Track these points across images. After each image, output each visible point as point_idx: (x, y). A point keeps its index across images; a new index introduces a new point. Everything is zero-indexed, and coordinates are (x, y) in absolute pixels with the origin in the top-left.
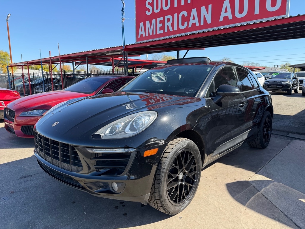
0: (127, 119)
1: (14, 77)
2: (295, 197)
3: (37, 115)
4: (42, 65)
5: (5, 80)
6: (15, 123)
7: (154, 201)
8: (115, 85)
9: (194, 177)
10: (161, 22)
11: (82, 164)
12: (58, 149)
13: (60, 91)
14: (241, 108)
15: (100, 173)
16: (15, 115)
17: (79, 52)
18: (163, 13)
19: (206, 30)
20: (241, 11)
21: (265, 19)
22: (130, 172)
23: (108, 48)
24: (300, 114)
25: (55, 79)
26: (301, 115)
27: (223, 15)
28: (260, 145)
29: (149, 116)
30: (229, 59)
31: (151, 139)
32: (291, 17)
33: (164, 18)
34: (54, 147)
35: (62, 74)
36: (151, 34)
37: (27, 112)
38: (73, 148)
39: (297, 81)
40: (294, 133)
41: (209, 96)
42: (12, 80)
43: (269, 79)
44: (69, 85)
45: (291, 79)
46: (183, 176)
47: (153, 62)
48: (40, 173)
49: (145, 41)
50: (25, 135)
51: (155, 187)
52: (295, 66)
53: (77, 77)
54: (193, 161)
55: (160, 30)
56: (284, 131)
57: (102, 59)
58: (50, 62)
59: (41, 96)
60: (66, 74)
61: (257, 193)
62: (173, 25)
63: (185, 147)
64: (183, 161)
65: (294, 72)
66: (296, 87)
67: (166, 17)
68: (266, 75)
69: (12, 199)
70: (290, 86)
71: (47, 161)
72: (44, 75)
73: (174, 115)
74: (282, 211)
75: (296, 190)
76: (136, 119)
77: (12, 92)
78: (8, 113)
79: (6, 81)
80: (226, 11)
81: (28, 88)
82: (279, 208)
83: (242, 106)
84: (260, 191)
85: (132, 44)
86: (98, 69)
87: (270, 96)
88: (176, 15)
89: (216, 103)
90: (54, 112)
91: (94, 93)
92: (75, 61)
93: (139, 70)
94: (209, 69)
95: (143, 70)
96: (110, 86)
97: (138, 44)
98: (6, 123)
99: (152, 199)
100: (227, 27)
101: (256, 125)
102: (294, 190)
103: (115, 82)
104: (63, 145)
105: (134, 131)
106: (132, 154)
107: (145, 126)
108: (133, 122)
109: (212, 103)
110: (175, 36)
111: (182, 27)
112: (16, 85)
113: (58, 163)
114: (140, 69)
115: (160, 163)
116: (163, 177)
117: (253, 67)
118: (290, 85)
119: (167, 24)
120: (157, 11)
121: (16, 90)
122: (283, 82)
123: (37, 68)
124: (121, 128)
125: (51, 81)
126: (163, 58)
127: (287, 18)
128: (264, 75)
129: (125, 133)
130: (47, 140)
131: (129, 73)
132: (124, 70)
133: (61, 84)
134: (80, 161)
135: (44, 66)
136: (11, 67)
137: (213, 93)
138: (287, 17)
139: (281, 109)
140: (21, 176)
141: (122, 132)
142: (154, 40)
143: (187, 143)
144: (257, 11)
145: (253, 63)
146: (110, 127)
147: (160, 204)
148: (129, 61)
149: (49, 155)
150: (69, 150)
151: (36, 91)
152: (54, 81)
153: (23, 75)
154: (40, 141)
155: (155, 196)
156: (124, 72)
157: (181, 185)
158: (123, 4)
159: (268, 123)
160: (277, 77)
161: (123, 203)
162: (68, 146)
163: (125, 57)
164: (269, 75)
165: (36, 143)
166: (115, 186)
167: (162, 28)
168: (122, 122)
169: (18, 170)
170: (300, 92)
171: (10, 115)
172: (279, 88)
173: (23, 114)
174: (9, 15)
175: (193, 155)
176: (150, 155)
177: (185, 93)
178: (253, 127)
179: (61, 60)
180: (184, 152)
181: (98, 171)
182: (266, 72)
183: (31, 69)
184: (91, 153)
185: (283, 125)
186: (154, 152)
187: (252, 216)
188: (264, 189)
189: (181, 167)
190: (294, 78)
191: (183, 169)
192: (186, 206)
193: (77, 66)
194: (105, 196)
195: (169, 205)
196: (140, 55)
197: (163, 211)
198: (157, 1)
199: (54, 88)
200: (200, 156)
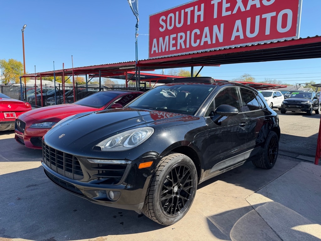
0: (126, 134)
1: (27, 88)
2: (289, 216)
3: (46, 127)
4: (55, 77)
5: (17, 91)
6: (25, 134)
7: (148, 211)
8: (127, 100)
9: (189, 191)
10: (174, 39)
11: (83, 173)
12: (62, 159)
13: (73, 104)
14: (243, 128)
15: (100, 181)
16: (26, 126)
18: (176, 30)
19: (218, 49)
20: (252, 31)
21: (275, 39)
22: (127, 181)
23: (121, 63)
25: (67, 91)
27: (235, 34)
28: (265, 165)
29: (147, 132)
30: (249, 75)
32: (300, 39)
33: (177, 35)
34: (59, 157)
35: (74, 87)
36: (163, 51)
37: (37, 124)
38: (75, 158)
40: (304, 155)
41: (208, 115)
42: (24, 90)
43: (289, 98)
45: (312, 99)
46: (178, 190)
47: (168, 77)
48: (46, 183)
49: (157, 57)
50: (34, 146)
51: (149, 198)
52: (318, 85)
53: (89, 90)
54: (189, 176)
55: (172, 47)
56: (294, 153)
57: (116, 73)
58: (63, 74)
59: (52, 108)
60: (79, 87)
61: (251, 210)
62: (185, 42)
63: (180, 162)
64: (178, 175)
65: (316, 92)
66: (317, 108)
67: (179, 34)
68: (287, 94)
69: (19, 205)
71: (53, 170)
72: (56, 87)
73: (170, 132)
74: (271, 227)
75: (292, 210)
76: (135, 134)
77: (24, 104)
78: (18, 124)
80: (238, 31)
81: (40, 99)
82: (270, 225)
83: (243, 126)
84: (255, 208)
85: (145, 60)
86: (112, 81)
87: (277, 116)
88: (188, 32)
89: (214, 122)
90: (63, 125)
91: (103, 108)
92: (89, 74)
93: (154, 85)
94: (211, 89)
96: (121, 101)
97: (150, 59)
98: (16, 133)
99: (146, 209)
100: (239, 46)
103: (126, 97)
104: (68, 155)
105: (132, 145)
106: (128, 165)
107: (142, 141)
108: (132, 136)
109: (211, 121)
110: (187, 53)
111: (194, 45)
112: (29, 95)
113: (62, 171)
114: (155, 83)
115: (155, 175)
116: (157, 189)
117: (274, 85)
118: (310, 106)
119: (179, 41)
120: (170, 28)
121: (27, 102)
122: (303, 101)
123: (50, 79)
124: (120, 142)
125: (63, 94)
126: (180, 72)
128: (285, 94)
129: (124, 146)
130: (53, 150)
131: (141, 88)
132: (135, 84)
133: (73, 96)
134: (81, 170)
135: (57, 77)
136: (24, 78)
138: (297, 39)
140: (28, 185)
141: (121, 145)
142: (166, 56)
143: (182, 158)
144: (268, 32)
145: (275, 80)
146: (110, 141)
147: (153, 214)
148: (142, 75)
149: (54, 164)
150: (72, 160)
151: (48, 102)
152: (66, 93)
153: (36, 86)
154: (47, 151)
156: (136, 86)
157: (176, 198)
158: (137, 20)
159: (274, 143)
160: (297, 96)
161: (121, 213)
162: (71, 156)
163: (138, 72)
164: (290, 94)
165: (43, 154)
166: (112, 194)
167: (175, 45)
168: (121, 136)
169: (26, 179)
171: (20, 127)
172: (299, 108)
173: (33, 126)
174: (25, 26)
175: (188, 170)
176: (144, 167)
177: (186, 111)
178: (255, 147)
179: (74, 73)
180: (179, 166)
181: (99, 179)
182: (288, 90)
183: (44, 80)
184: (92, 164)
185: (294, 146)
186: (149, 164)
187: (242, 230)
188: (259, 207)
189: (175, 181)
190: (315, 98)
191: (178, 183)
192: (180, 219)
193: (90, 79)
194: (103, 203)
195: (162, 215)
196: (155, 70)
197: (157, 221)
198: (171, 18)
199: (66, 101)
200: (196, 171)
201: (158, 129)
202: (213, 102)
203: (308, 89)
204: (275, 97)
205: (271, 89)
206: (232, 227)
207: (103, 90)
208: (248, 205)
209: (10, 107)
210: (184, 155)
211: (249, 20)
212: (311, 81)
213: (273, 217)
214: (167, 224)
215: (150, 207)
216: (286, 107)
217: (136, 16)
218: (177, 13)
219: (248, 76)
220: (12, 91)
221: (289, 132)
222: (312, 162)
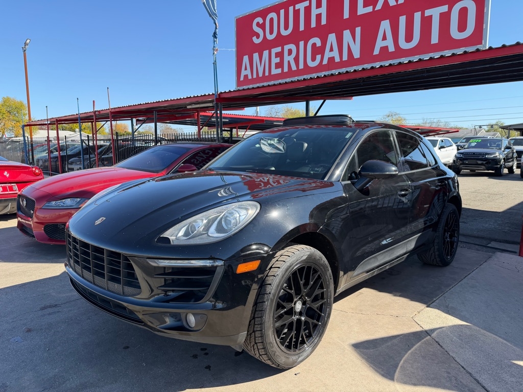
0: (212, 213)
1: (34, 143)
2: (489, 345)
3: (70, 206)
4: (80, 124)
5: (18, 148)
6: (35, 220)
7: (253, 346)
8: (202, 159)
9: (321, 308)
10: (277, 55)
11: (140, 283)
12: (102, 260)
13: (111, 167)
14: (404, 199)
15: (168, 298)
16: (36, 206)
17: (142, 103)
18: (281, 41)
19: (352, 69)
20: (409, 38)
21: (448, 51)
22: (216, 297)
23: (190, 97)
24: (514, 209)
25: (101, 146)
26: (515, 211)
27: (380, 43)
28: (438, 259)
29: (247, 209)
30: (397, 114)
31: (251, 245)
32: (490, 48)
33: (283, 49)
34: (96, 258)
35: (113, 140)
36: (261, 75)
37: (54, 202)
38: (126, 258)
39: (513, 153)
40: (500, 242)
41: (347, 178)
42: (30, 148)
43: (465, 149)
44: (124, 158)
45: (503, 149)
46: (302, 307)
47: (266, 120)
48: (74, 301)
49: (251, 86)
50: (50, 240)
51: (256, 323)
52: (511, 128)
53: (138, 144)
54: (320, 283)
55: (276, 69)
56: (483, 238)
57: (180, 115)
58: (93, 119)
59: (78, 175)
60: (121, 140)
61: (425, 337)
62: (297, 59)
63: (305, 260)
64: (302, 283)
65: (508, 138)
66: (511, 164)
67: (287, 47)
68: (461, 143)
69: (29, 341)
70: (500, 161)
71: (86, 280)
72: (83, 140)
73: (288, 209)
74: (463, 366)
75: (492, 335)
76: (227, 214)
77: (31, 169)
78: (23, 204)
79: (20, 150)
80: (384, 38)
81: (56, 162)
82: (460, 362)
83: (403, 196)
84: (430, 334)
85: (230, 92)
86: (174, 130)
87: (456, 178)
88: (302, 44)
89: (359, 190)
90: (99, 203)
91: (164, 172)
92: (136, 118)
93: (243, 133)
94: (350, 134)
95: (250, 133)
96: (192, 161)
97: (239, 90)
98: (19, 219)
99: (250, 343)
100: (386, 63)
101: (432, 226)
102: (489, 333)
103: (201, 153)
104: (112, 254)
105: (224, 233)
106: (218, 268)
107: (241, 226)
108: (222, 218)
109: (353, 189)
110: (301, 78)
111: (312, 64)
112: (37, 156)
113: (103, 282)
114: (245, 130)
115: (264, 284)
116: (268, 307)
117: (438, 129)
119: (287, 58)
120: (270, 37)
121: (35, 166)
122: (488, 154)
123: (71, 128)
124: (203, 228)
125: (94, 151)
126: (284, 112)
127: (484, 51)
128: (457, 143)
129: (208, 236)
130: (86, 245)
131: (224, 138)
132: (215, 133)
133: (111, 155)
134: (137, 279)
135: (84, 125)
136: (29, 127)
137: (355, 173)
138: (484, 49)
139: (481, 200)
140: (43, 306)
141: (204, 234)
142: (265, 84)
143: (308, 253)
144: (435, 39)
145: (438, 120)
146: (184, 227)
147: (263, 350)
148: (225, 118)
149: (88, 269)
150: (119, 263)
151: (70, 166)
152: (99, 150)
153: (49, 141)
154: (75, 248)
155: (255, 337)
156: (215, 136)
157: (299, 321)
158: (215, 25)
159: (452, 223)
160: (478, 145)
161: (206, 349)
162: (118, 255)
163: (218, 112)
164: (466, 142)
165: (68, 252)
166: (192, 319)
167: (280, 65)
168: (204, 219)
169: (39, 295)
170: (517, 171)
171: (26, 207)
172: (482, 164)
173: (49, 206)
174: (28, 41)
175: (319, 273)
176: (247, 271)
177: (309, 173)
178: (424, 229)
179: (112, 116)
180: (304, 267)
181: (166, 295)
182: (460, 137)
183: (62, 130)
184: (155, 267)
185: (481, 227)
186: (253, 266)
187: (414, 373)
188: (438, 331)
189: (298, 292)
190: (507, 148)
191: (302, 296)
192: (308, 356)
193: (137, 127)
194: (175, 335)
195: (278, 352)
196: (245, 108)
197: (269, 362)
198: (272, 20)
199: (100, 163)
200: (331, 274)
201: (265, 204)
202: (354, 156)
203: (492, 133)
204: (442, 147)
205: (434, 135)
206: (396, 367)
207: (161, 143)
208: (418, 329)
209: (8, 175)
210: (311, 248)
211: (403, 20)
212: (497, 120)
213: (462, 348)
214: (287, 367)
215: (257, 339)
216: (461, 164)
217: (213, 18)
218: (282, 12)
219: (395, 115)
220: (9, 150)
221: (470, 205)
222: (514, 252)
